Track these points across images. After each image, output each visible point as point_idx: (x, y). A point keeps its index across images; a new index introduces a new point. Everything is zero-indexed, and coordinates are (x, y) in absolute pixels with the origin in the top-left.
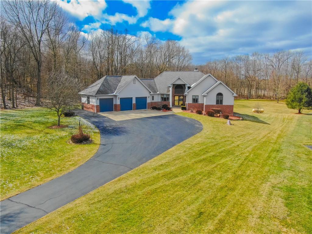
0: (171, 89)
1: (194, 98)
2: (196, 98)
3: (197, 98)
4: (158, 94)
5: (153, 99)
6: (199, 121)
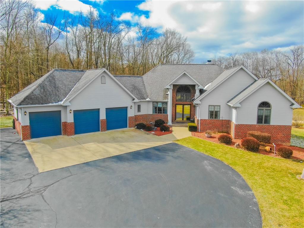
0: (170, 93)
2: (216, 110)
5: (139, 110)
6: (233, 167)
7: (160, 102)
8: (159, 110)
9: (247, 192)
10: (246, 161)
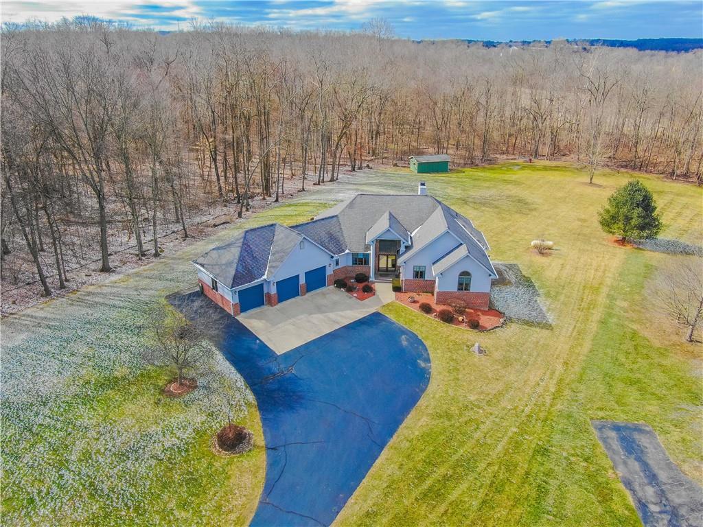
0: (372, 247)
1: (417, 270)
3: (423, 270)
4: (347, 254)
5: (337, 264)
7: (361, 254)
8: (359, 261)
10: (437, 335)
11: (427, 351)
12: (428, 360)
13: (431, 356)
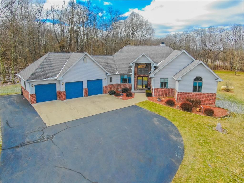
1: (163, 81)
2: (165, 81)
3: (167, 81)
4: (117, 75)
5: (111, 81)
6: (173, 122)
7: (126, 75)
8: (125, 81)
9: (178, 138)
10: (182, 118)
11: (176, 128)
12: (178, 135)
13: (181, 132)
